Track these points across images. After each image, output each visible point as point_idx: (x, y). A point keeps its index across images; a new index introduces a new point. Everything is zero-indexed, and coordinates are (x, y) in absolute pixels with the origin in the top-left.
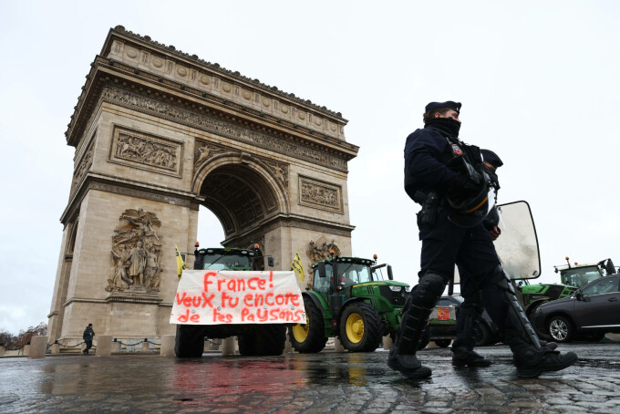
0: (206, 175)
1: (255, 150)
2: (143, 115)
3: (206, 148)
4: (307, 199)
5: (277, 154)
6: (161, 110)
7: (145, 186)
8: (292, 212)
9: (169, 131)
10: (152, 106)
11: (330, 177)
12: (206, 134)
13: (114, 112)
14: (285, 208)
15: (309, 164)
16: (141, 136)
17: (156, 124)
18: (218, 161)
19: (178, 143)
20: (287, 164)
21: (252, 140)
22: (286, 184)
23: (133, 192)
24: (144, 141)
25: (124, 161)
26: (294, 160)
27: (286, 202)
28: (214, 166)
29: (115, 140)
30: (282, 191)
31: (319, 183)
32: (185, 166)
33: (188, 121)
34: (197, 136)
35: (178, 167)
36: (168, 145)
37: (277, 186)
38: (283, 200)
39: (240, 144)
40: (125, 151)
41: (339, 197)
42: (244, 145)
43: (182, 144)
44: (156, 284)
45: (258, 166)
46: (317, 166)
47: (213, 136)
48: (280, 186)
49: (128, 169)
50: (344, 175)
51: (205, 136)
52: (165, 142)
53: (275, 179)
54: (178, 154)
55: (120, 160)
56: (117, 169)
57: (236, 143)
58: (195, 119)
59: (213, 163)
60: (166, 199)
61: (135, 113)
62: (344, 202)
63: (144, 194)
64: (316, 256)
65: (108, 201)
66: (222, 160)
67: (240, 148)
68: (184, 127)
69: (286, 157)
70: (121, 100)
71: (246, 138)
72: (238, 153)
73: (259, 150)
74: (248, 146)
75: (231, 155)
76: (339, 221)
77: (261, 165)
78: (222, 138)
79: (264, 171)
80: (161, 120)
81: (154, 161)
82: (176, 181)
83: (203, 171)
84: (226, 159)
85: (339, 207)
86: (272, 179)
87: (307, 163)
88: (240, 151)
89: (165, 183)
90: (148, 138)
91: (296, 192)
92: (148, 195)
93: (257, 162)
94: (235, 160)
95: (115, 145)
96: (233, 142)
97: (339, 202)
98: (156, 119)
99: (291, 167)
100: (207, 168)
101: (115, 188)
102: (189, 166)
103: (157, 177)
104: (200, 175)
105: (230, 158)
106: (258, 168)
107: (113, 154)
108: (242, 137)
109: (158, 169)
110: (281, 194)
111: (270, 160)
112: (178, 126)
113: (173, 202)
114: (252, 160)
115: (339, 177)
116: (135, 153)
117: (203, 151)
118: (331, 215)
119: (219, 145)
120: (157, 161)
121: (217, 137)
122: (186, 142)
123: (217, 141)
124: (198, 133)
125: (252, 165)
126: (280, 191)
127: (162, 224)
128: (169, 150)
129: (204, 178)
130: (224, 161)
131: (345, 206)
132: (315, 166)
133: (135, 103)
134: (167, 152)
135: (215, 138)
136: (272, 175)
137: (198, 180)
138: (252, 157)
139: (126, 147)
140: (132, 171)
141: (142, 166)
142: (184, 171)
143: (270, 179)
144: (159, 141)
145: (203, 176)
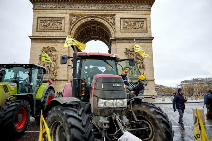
0: (76, 28)
1: (97, 12)
2: (48, 11)
3: (75, 17)
4: (125, 29)
5: (108, 12)
6: (54, 6)
7: (49, 38)
8: (117, 36)
9: (59, 14)
10: (51, 6)
11: (139, 15)
12: (74, 11)
13: (37, 12)
14: (114, 35)
15: (127, 12)
16: (48, 19)
17: (53, 13)
18: (81, 21)
19: (62, 18)
20: (114, 15)
21: (95, 8)
22: (114, 24)
23: (46, 41)
24: (50, 20)
25: (42, 30)
26: (118, 12)
27: (114, 32)
28: (79, 24)
29: (39, 23)
30: (112, 28)
31: (133, 20)
32: (66, 26)
33: (66, 8)
34: (70, 13)
35: (63, 28)
36: (59, 20)
37: (110, 26)
38: (113, 31)
39: (90, 11)
40: (43, 26)
41: (145, 24)
42: (91, 11)
43: (64, 18)
44: (55, 73)
45: (100, 19)
46: (131, 12)
47: (77, 11)
48: (111, 26)
49: (44, 32)
50: (149, 12)
51: (74, 12)
52: (57, 19)
53: (108, 23)
54: (63, 23)
55: (41, 30)
56: (40, 33)
57: (88, 11)
58: (69, 6)
59: (79, 23)
60: (58, 41)
61: (45, 11)
62: (148, 26)
63: (50, 41)
64: (129, 54)
65: (37, 45)
66: (82, 20)
67: (90, 13)
68: (64, 11)
69: (114, 11)
70: (39, 7)
71: (93, 8)
72: (89, 16)
73: (99, 12)
74: (94, 11)
75: (87, 17)
76: (144, 36)
77: (101, 18)
78: (81, 11)
79: (103, 20)
80: (55, 11)
81: (54, 27)
82: (62, 33)
83: (75, 27)
84: (84, 19)
85: (145, 29)
86: (107, 23)
87: (125, 12)
88: (90, 14)
89: (58, 35)
90: (51, 19)
91: (119, 26)
92: (52, 41)
93: (99, 18)
94: (89, 19)
95: (39, 25)
96: (86, 11)
97: (145, 26)
98: (53, 11)
99: (117, 16)
100: (76, 25)
101: (39, 41)
102: (67, 26)
103: (54, 33)
104: (73, 29)
105: (86, 19)
106: (100, 20)
107: (38, 28)
108: (90, 8)
109: (55, 30)
110: (112, 29)
111: (105, 15)
112: (62, 11)
113: (61, 42)
114: (97, 17)
115: (145, 14)
116: (46, 26)
117: (74, 18)
118: (140, 34)
119: (80, 15)
120: (55, 27)
121: (79, 11)
122: (66, 17)
123: (79, 13)
124: (71, 12)
125: (97, 19)
126: (111, 28)
127: (57, 51)
128: (59, 22)
129: (75, 30)
130: (84, 21)
131: (148, 28)
132: (130, 12)
133: (44, 7)
134: (59, 23)
135: (78, 12)
136: (107, 22)
137: (72, 31)
138: (96, 16)
139: (43, 24)
140: (45, 33)
141: (49, 30)
142: (65, 29)
143: (106, 24)
144: (55, 19)
145: (75, 29)
